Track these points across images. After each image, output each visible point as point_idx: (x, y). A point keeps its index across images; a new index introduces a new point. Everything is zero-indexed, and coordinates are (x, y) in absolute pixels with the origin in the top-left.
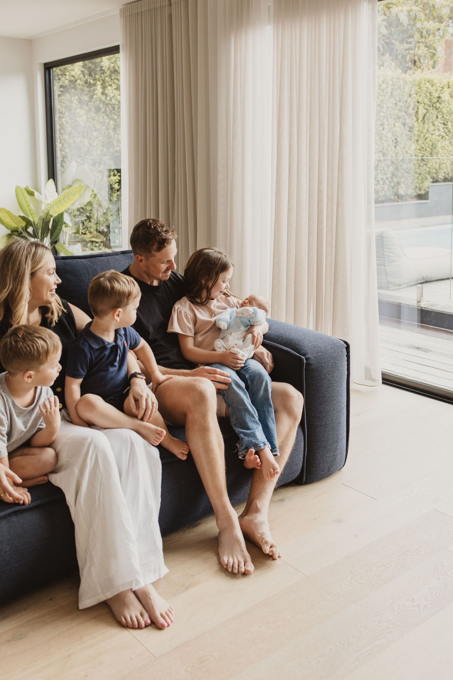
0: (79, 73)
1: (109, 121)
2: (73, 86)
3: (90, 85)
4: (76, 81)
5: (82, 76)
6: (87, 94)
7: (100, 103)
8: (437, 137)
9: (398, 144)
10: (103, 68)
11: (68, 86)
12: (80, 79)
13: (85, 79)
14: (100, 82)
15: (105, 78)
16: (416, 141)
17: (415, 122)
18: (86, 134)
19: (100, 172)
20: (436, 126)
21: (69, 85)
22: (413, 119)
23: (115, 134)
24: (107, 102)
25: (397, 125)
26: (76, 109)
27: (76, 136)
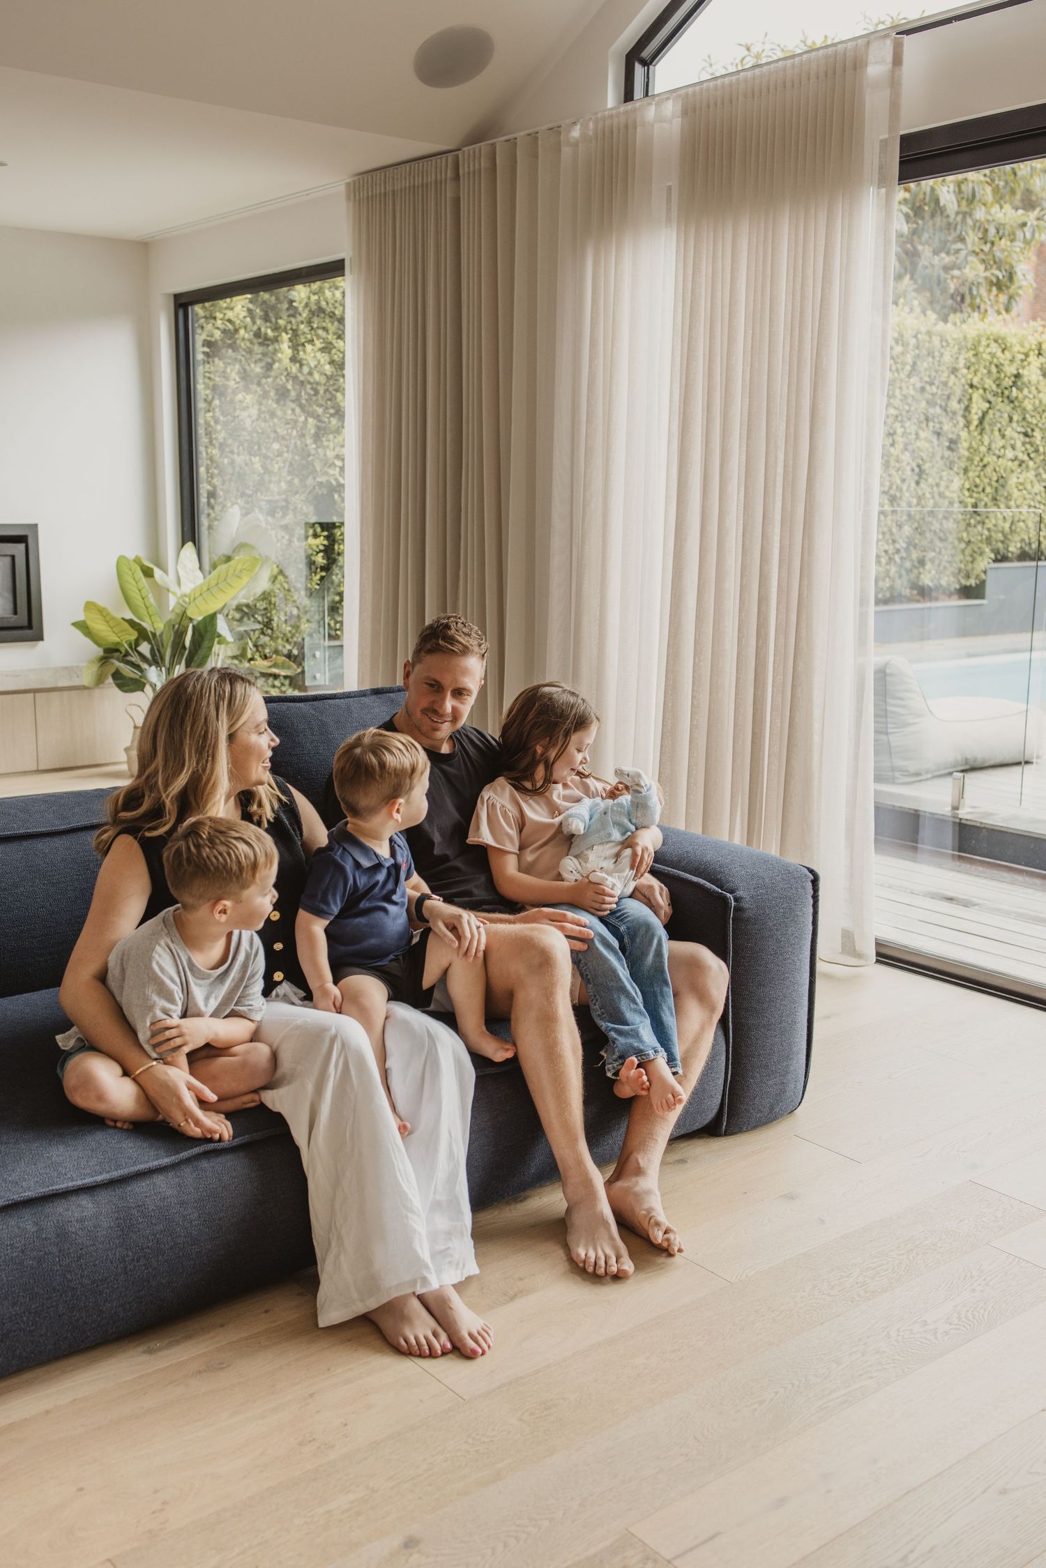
0: (244, 314)
1: (306, 419)
2: (229, 342)
3: (265, 341)
4: (236, 331)
5: (248, 319)
6: (260, 360)
7: (287, 380)
8: (1010, 464)
9: (924, 476)
10: (294, 304)
11: (220, 343)
12: (245, 328)
13: (255, 328)
14: (287, 333)
15: (298, 326)
16: (962, 472)
17: (963, 430)
18: (256, 447)
19: (285, 527)
20: (1007, 437)
21: (222, 340)
22: (958, 423)
23: (318, 447)
24: (302, 378)
25: (923, 435)
26: (235, 392)
27: (236, 451)
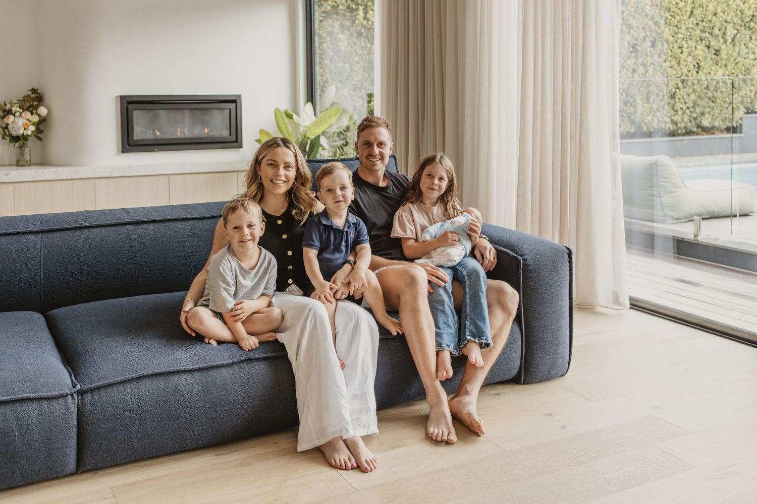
2: (334, 11)
3: (351, 10)
4: (338, 6)
6: (350, 19)
7: (362, 28)
8: (752, 62)
9: (701, 69)
11: (331, 12)
12: (342, 5)
13: (347, 5)
14: (362, 7)
16: (724, 66)
17: (723, 44)
18: (347, 60)
20: (750, 48)
21: (331, 10)
22: (719, 41)
24: (368, 27)
25: (698, 47)
26: (337, 34)
27: (337, 61)
